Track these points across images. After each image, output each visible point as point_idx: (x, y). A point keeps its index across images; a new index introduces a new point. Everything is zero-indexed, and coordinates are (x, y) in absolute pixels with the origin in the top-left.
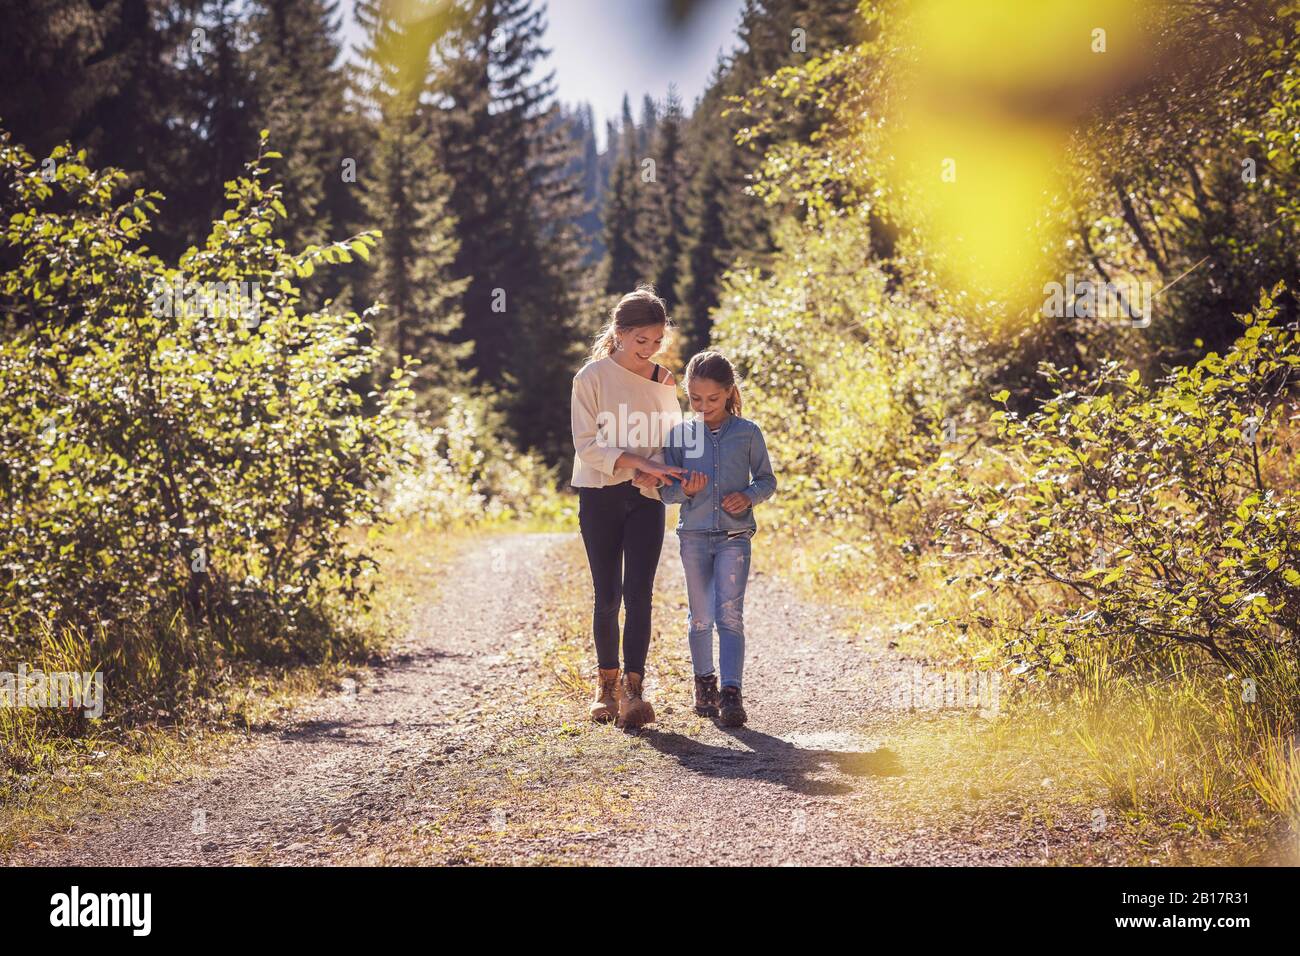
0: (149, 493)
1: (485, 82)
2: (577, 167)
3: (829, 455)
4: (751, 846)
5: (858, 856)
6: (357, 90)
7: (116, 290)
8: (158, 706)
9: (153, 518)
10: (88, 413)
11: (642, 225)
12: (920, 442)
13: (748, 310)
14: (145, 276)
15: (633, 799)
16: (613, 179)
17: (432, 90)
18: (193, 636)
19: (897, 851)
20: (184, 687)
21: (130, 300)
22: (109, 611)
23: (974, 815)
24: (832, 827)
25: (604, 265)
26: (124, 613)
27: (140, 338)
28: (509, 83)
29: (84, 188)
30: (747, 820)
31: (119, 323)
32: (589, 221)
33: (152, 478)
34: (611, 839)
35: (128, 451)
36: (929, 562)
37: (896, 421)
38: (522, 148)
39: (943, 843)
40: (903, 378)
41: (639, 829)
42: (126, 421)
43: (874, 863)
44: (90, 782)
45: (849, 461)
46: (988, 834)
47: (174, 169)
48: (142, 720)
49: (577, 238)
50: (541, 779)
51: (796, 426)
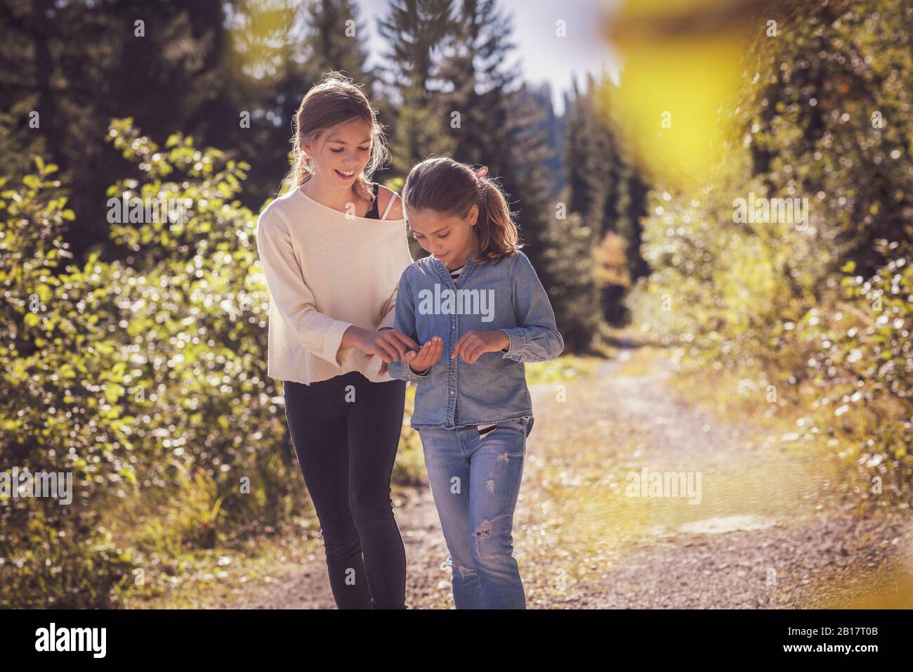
0: (251, 375)
1: (471, 71)
2: (542, 125)
3: (731, 317)
4: (684, 599)
5: (761, 601)
6: (384, 82)
7: (219, 235)
8: (265, 524)
9: (255, 392)
10: (206, 321)
11: (591, 163)
12: (796, 304)
13: (668, 219)
14: (238, 223)
15: (599, 571)
16: (568, 132)
17: (438, 77)
18: (288, 473)
19: (789, 596)
20: (283, 510)
21: (228, 240)
22: (227, 459)
23: (844, 567)
24: (742, 582)
25: (566, 193)
26: (238, 460)
27: (238, 267)
28: (490, 70)
29: (191, 165)
30: (682, 580)
31: (222, 257)
32: (553, 163)
33: (253, 364)
34: (584, 599)
35: (235, 346)
36: (807, 390)
37: (778, 291)
38: (501, 116)
39: (822, 588)
40: (780, 259)
41: (604, 591)
42: (231, 325)
43: (772, 606)
44: (219, 581)
45: (746, 321)
46: (854, 580)
47: (258, 147)
48: (254, 534)
49: (545, 176)
50: (533, 559)
51: (707, 298)
